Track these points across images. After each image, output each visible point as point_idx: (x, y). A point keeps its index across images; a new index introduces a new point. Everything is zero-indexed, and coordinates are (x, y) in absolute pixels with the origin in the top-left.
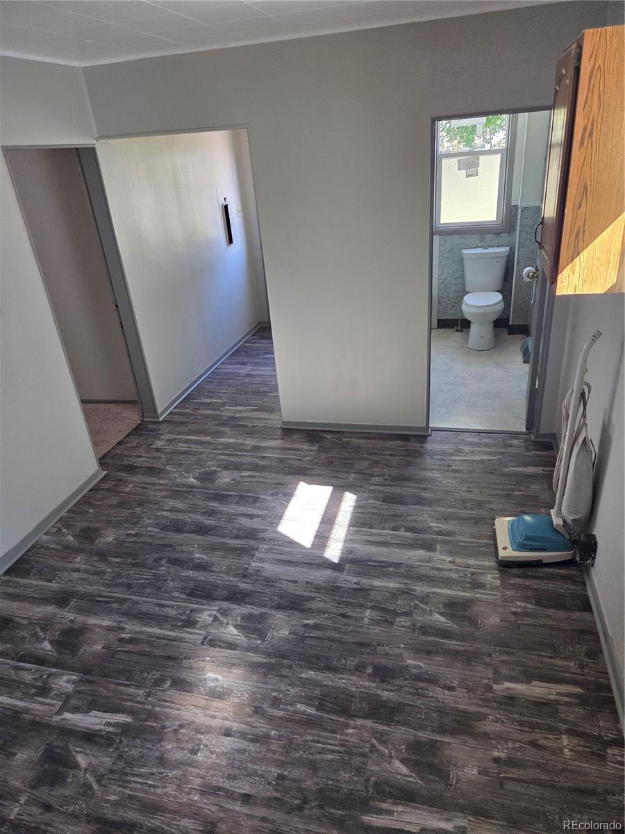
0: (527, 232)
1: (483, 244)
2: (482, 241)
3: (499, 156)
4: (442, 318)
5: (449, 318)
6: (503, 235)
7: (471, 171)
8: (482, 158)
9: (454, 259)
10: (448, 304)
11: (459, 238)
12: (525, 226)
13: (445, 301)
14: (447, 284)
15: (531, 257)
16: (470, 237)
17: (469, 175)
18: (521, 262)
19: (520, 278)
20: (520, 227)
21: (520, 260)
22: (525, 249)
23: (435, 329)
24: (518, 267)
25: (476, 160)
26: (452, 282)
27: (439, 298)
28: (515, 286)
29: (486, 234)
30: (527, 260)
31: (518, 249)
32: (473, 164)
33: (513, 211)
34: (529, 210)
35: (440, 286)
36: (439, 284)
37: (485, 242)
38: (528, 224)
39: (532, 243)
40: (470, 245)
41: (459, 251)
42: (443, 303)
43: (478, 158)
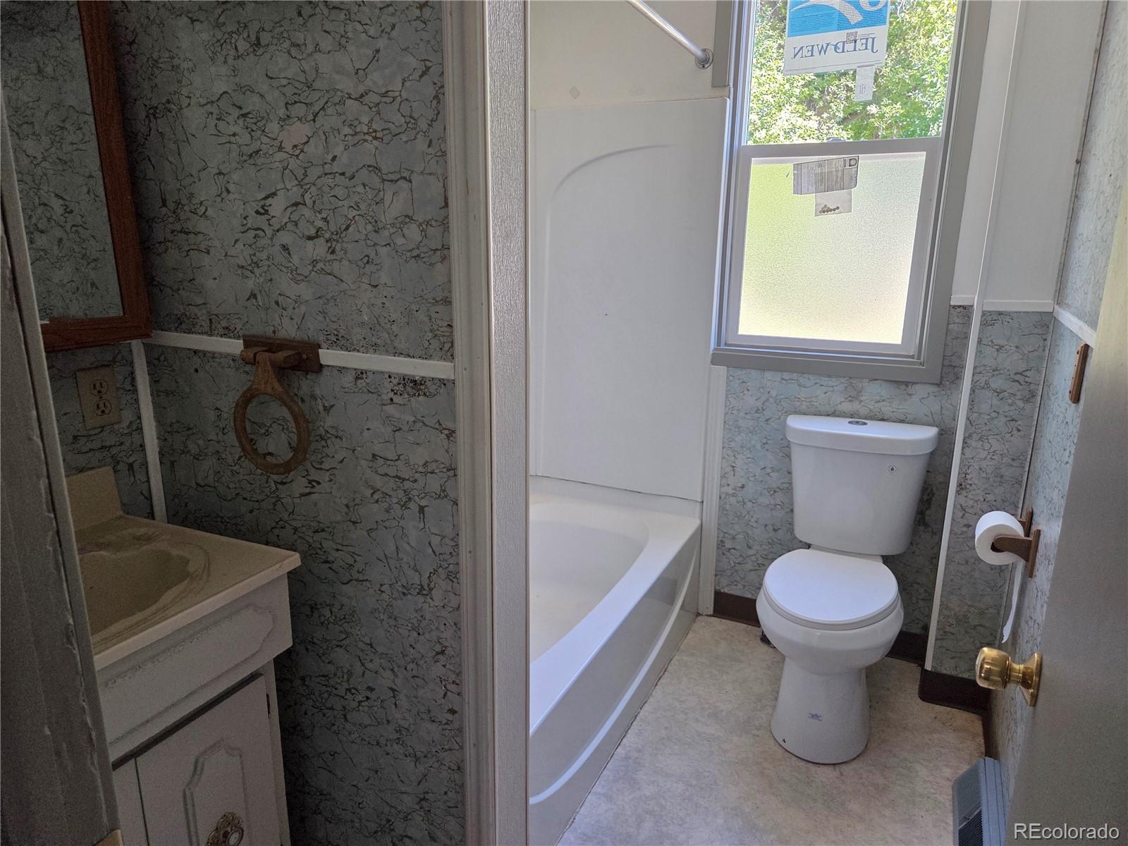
0: (998, 393)
1: (855, 406)
2: (851, 399)
3: (921, 157)
4: (726, 590)
5: (748, 596)
6: (920, 391)
7: (832, 198)
9: (765, 438)
10: (745, 556)
11: (783, 381)
12: (994, 371)
13: (738, 547)
14: (744, 503)
15: (1008, 473)
16: (816, 384)
17: (826, 210)
18: (971, 485)
19: (966, 532)
20: (973, 375)
21: (969, 482)
22: (987, 446)
23: (707, 615)
24: (962, 507)
25: (847, 167)
26: (761, 500)
27: (722, 535)
28: (947, 556)
29: (867, 381)
30: (995, 485)
31: (964, 442)
32: (837, 177)
33: (955, 323)
34: (1010, 320)
35: (725, 503)
36: (723, 496)
37: (861, 401)
38: (1005, 368)
39: (1014, 429)
40: (815, 404)
41: (779, 418)
42: (732, 550)
43: (853, 162)
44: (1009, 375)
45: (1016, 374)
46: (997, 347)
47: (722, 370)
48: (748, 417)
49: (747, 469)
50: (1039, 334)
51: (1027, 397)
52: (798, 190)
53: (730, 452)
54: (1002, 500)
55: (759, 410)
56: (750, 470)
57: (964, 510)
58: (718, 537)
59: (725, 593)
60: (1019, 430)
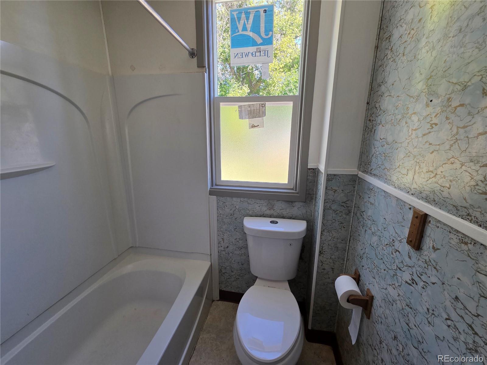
0: (335, 211)
1: (272, 212)
2: (270, 209)
3: (291, 104)
5: (234, 291)
6: (298, 205)
7: (256, 121)
8: (268, 104)
9: (235, 226)
10: (231, 275)
11: (241, 202)
12: (333, 201)
13: (228, 272)
14: (229, 254)
15: (340, 246)
16: (255, 203)
17: (253, 126)
18: (325, 252)
19: (323, 272)
20: (324, 203)
21: (324, 250)
22: (331, 235)
23: (217, 300)
24: (321, 261)
25: (261, 108)
26: (235, 252)
27: (220, 267)
28: (316, 282)
29: (276, 201)
30: (335, 251)
31: (321, 233)
32: (257, 112)
33: (310, 176)
34: (339, 178)
35: (221, 254)
36: (220, 251)
37: (274, 210)
38: (338, 200)
39: (342, 227)
40: (255, 211)
41: (241, 218)
42: (225, 273)
43: (263, 106)
44: (340, 203)
45: (342, 203)
46: (334, 190)
47: (214, 197)
48: (228, 217)
49: (229, 240)
50: (352, 185)
51: (347, 213)
52: (241, 117)
53: (221, 233)
54: (338, 257)
55: (232, 214)
56: (230, 240)
57: (322, 263)
58: (219, 268)
59: (223, 290)
60: (344, 228)
